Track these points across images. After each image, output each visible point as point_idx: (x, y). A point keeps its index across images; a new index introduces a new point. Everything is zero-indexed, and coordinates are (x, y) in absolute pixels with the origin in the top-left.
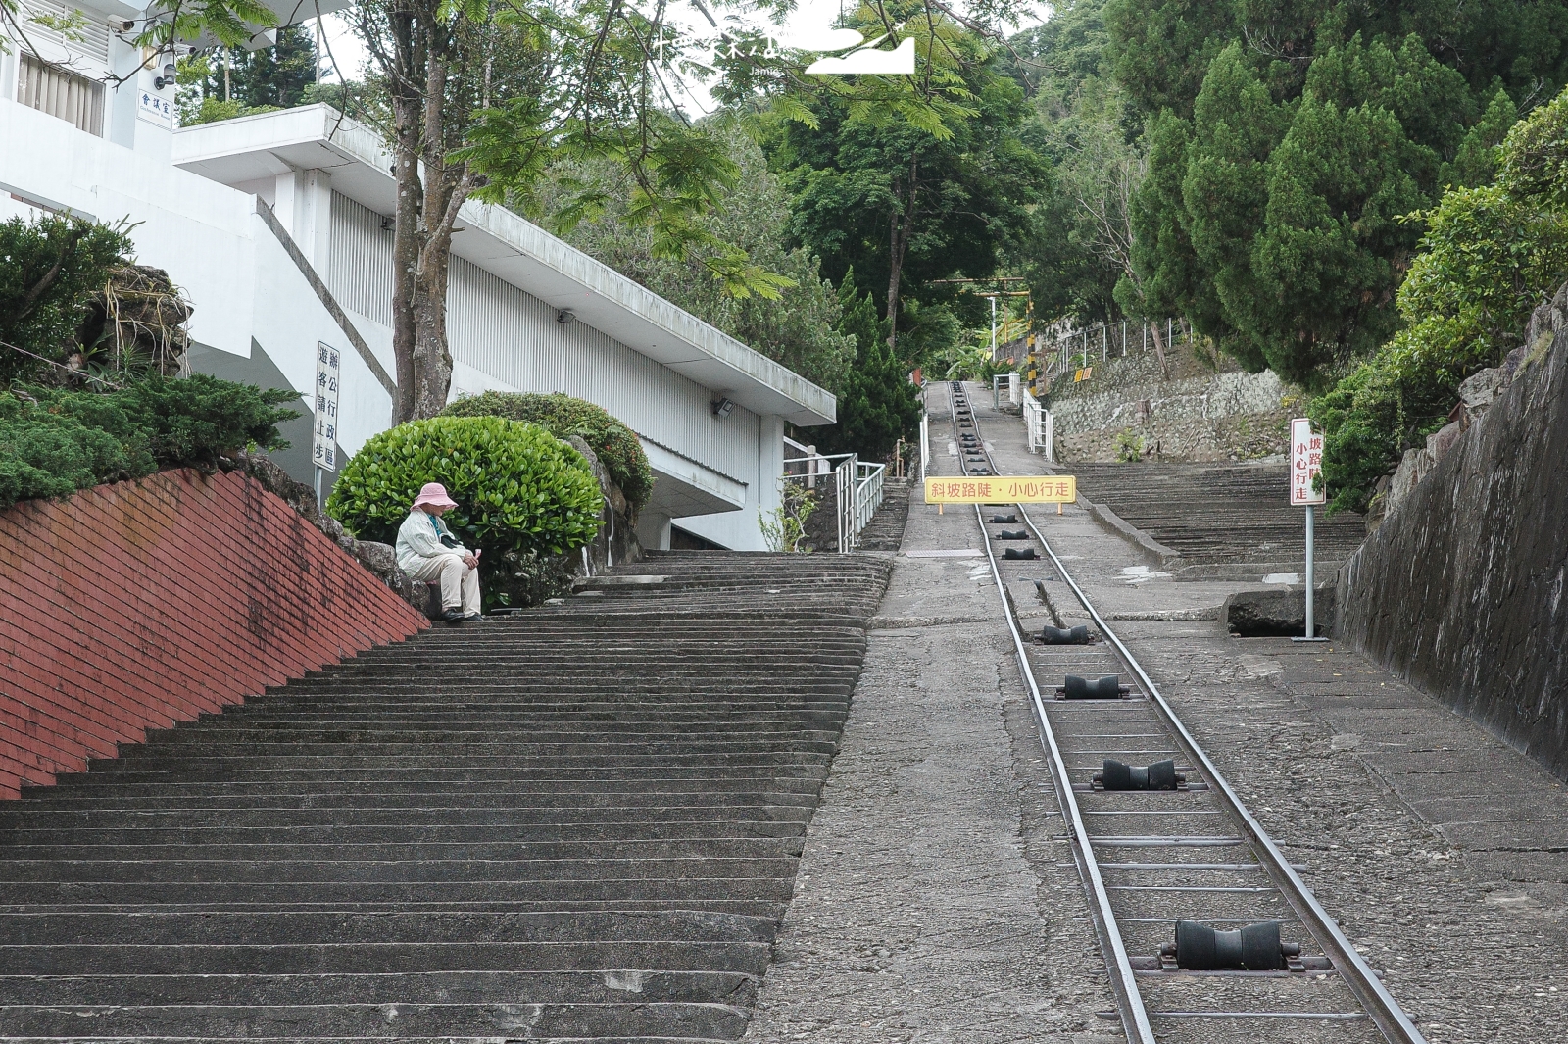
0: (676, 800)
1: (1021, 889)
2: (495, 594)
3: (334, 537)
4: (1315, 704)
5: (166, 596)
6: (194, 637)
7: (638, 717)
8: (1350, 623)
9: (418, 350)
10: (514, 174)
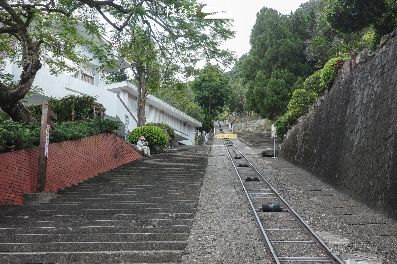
0: (180, 184)
1: (236, 198)
2: (152, 152)
3: (128, 144)
4: (277, 168)
5: (101, 153)
6: (106, 159)
7: (174, 171)
8: (281, 155)
9: (141, 116)
10: (154, 89)
